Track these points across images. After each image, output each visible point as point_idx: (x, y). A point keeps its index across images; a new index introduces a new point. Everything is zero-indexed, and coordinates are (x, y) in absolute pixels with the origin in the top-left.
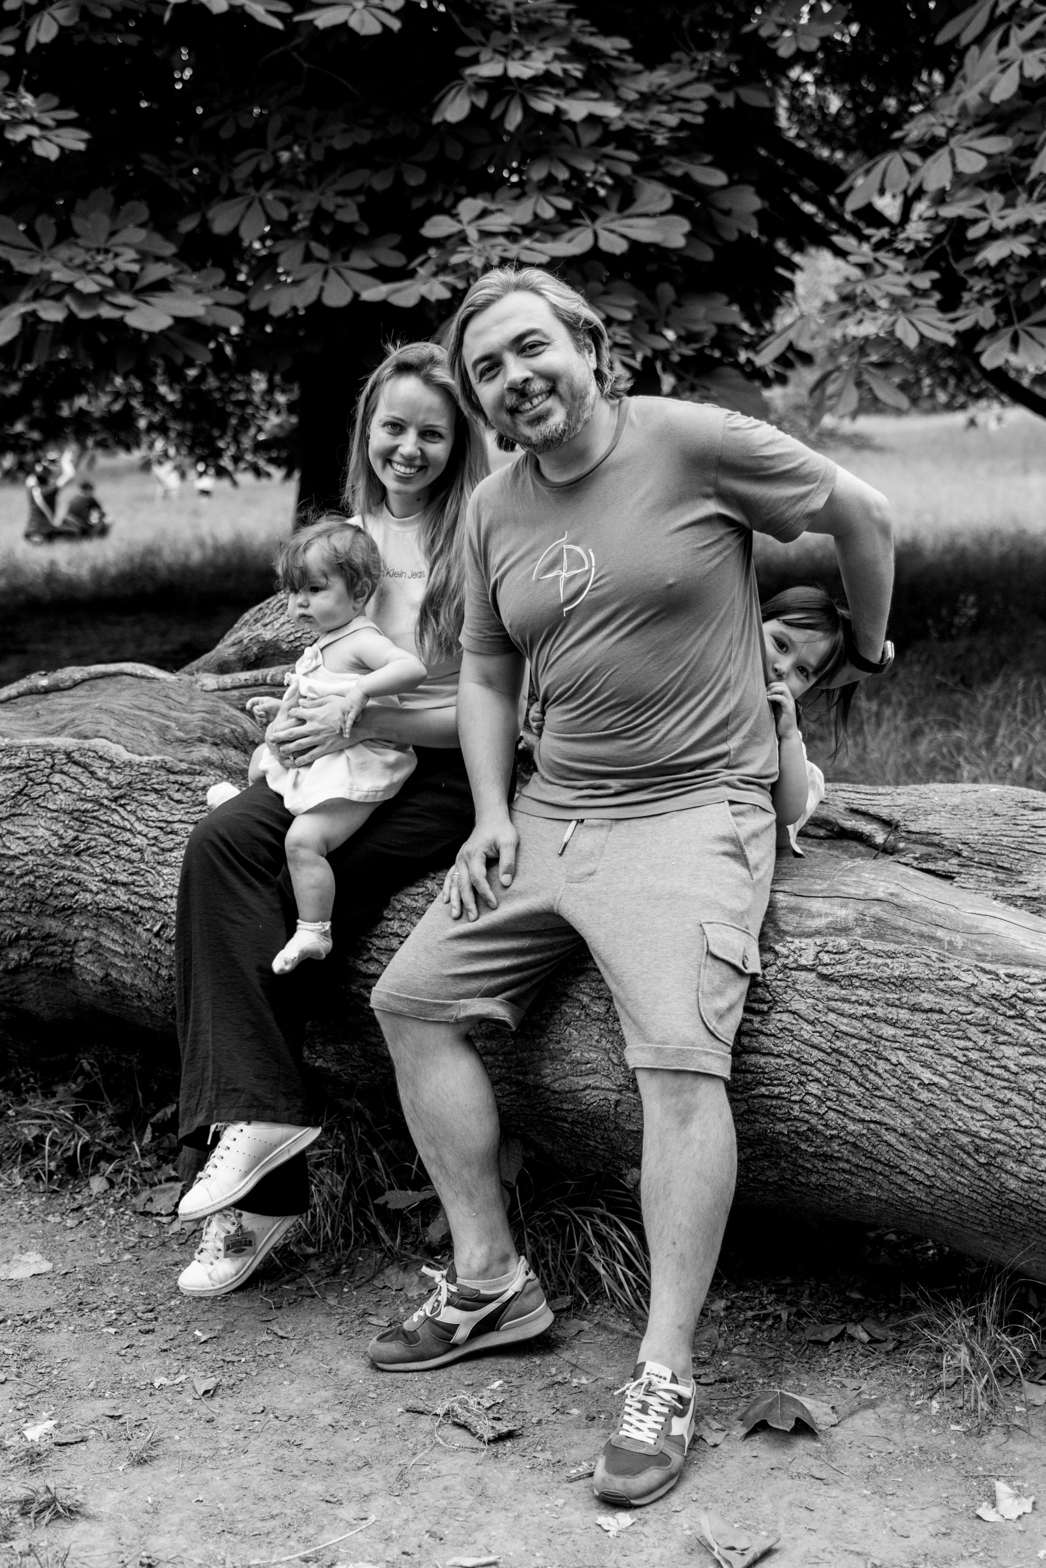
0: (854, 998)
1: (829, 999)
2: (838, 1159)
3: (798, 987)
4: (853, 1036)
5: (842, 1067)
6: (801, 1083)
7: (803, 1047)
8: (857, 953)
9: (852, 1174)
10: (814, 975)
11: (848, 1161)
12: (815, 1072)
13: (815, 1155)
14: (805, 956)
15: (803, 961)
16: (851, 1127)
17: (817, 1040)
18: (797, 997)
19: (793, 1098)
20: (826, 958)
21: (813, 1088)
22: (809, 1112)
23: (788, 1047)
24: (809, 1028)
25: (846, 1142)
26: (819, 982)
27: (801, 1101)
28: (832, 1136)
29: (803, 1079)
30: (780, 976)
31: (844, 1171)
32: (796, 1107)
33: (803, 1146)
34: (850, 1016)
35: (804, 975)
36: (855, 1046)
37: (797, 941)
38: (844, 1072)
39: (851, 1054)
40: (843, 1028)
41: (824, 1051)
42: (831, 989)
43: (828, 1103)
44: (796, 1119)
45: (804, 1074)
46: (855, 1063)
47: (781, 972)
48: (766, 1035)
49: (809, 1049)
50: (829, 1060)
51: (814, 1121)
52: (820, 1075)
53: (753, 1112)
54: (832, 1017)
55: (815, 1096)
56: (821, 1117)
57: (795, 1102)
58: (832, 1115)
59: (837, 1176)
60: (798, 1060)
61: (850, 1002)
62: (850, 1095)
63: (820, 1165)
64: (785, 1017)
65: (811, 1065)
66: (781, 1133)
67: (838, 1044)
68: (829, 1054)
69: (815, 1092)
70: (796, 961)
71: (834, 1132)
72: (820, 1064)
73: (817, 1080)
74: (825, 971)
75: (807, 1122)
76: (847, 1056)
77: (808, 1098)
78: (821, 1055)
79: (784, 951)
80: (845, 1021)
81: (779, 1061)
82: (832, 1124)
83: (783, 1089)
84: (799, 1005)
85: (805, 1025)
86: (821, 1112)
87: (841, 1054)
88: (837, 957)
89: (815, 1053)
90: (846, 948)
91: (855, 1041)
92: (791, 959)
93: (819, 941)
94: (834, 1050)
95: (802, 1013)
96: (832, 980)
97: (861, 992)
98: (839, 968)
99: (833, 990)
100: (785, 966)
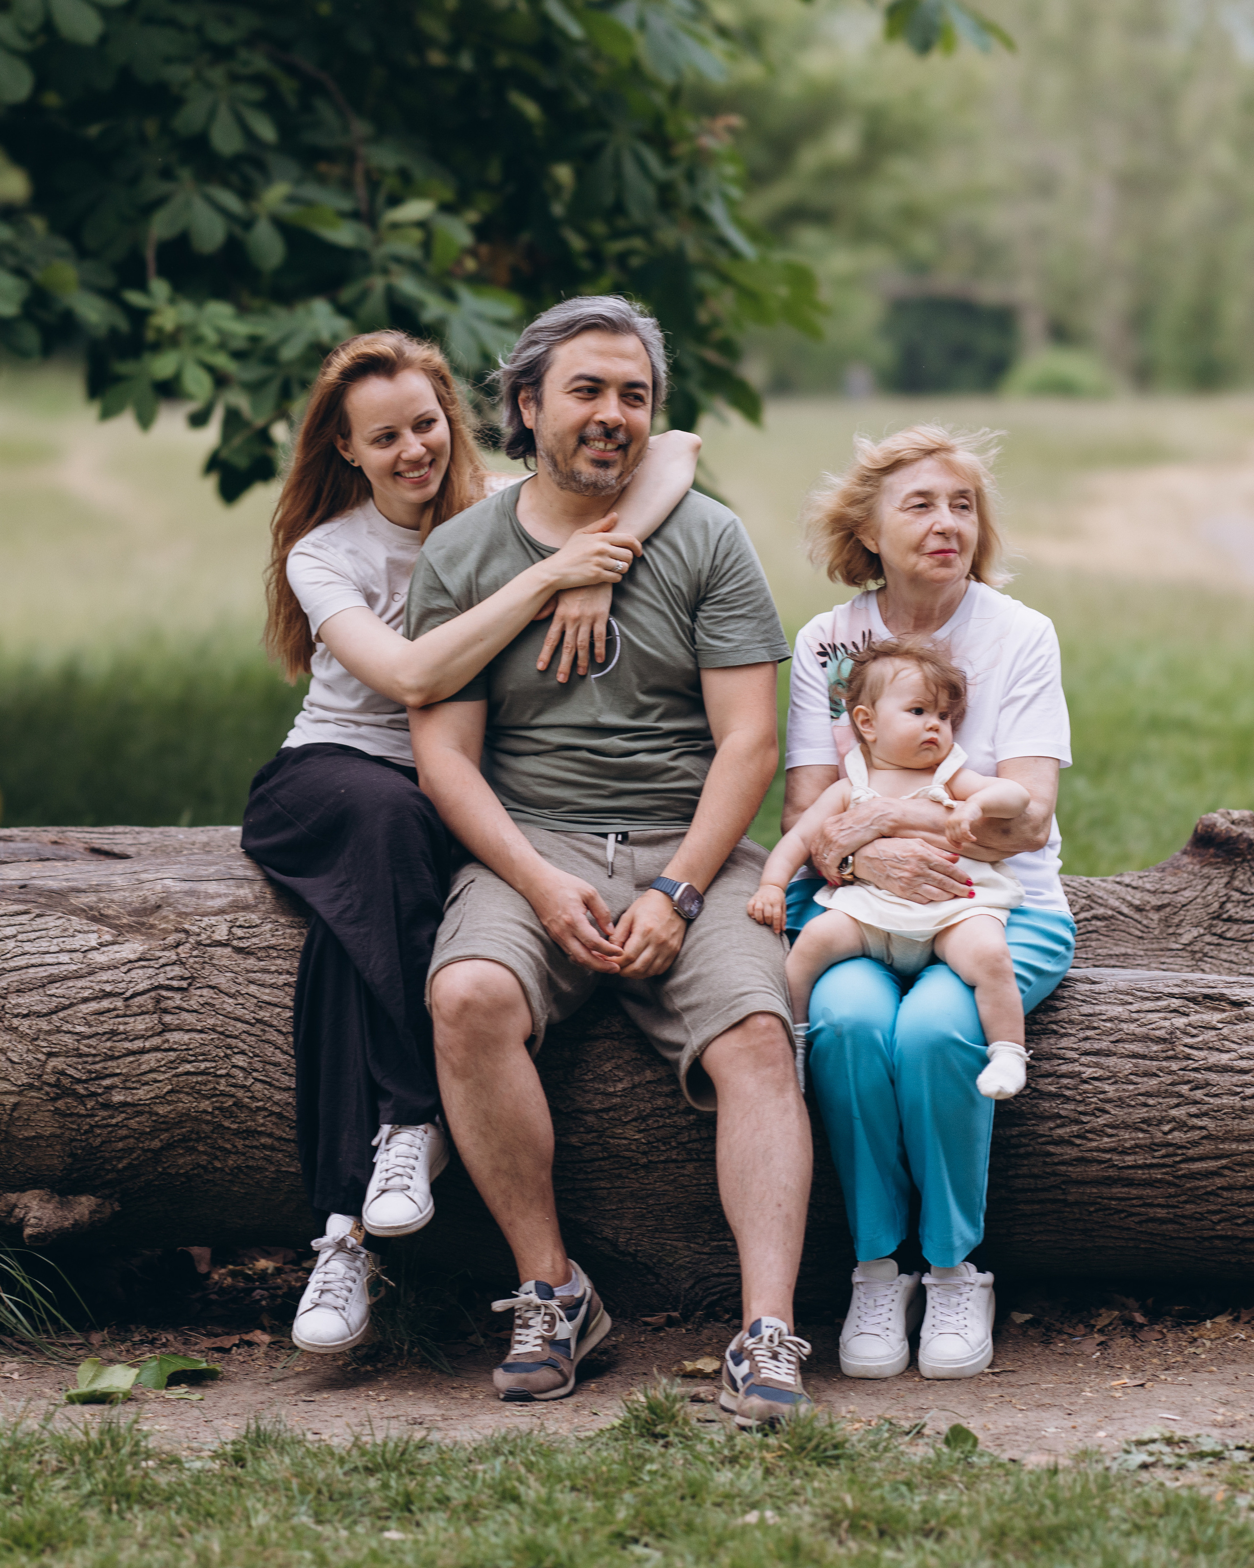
0: (273, 968)
1: (248, 971)
2: (261, 1133)
3: (214, 962)
4: (276, 1005)
5: (268, 1036)
6: (227, 1056)
7: (227, 1020)
8: (270, 926)
9: (272, 1148)
10: (229, 949)
11: (270, 1135)
12: (241, 1044)
13: (237, 1133)
14: (218, 932)
15: (216, 937)
16: (278, 1097)
17: (240, 1012)
18: (216, 972)
19: (219, 1072)
20: (239, 932)
21: (240, 1061)
22: (234, 1086)
23: (211, 1021)
24: (231, 1001)
25: (272, 1113)
26: (234, 955)
27: (228, 1075)
28: (258, 1108)
29: (229, 1052)
30: (195, 953)
31: (265, 1147)
32: (223, 1081)
33: (226, 1124)
34: (271, 986)
35: (219, 951)
36: (279, 1014)
37: (206, 919)
38: (268, 1042)
39: (275, 1023)
40: (266, 998)
41: (247, 1023)
42: (249, 962)
43: (255, 1074)
44: (223, 1094)
45: (229, 1047)
46: (279, 1031)
47: (194, 948)
48: (188, 1011)
49: (233, 1022)
50: (253, 1030)
51: (240, 1093)
52: (246, 1047)
53: (178, 1092)
54: (253, 989)
55: (242, 1069)
56: (246, 1088)
57: (221, 1076)
58: (259, 1086)
59: (258, 1154)
60: (222, 1033)
61: (268, 972)
62: (276, 1064)
63: (240, 1144)
64: (205, 992)
65: (236, 1037)
66: (205, 1112)
67: (262, 1013)
68: (252, 1025)
69: (241, 1064)
70: (209, 937)
71: (260, 1104)
72: (244, 1036)
73: (243, 1052)
74: (241, 945)
75: (232, 1096)
76: (271, 1026)
77: (235, 1071)
78: (246, 1027)
79: (195, 929)
80: (267, 991)
81: (203, 1036)
82: (258, 1095)
83: (208, 1065)
84: (222, 980)
85: (226, 999)
86: (248, 1083)
87: (265, 1023)
88: (251, 930)
89: (239, 1025)
90: (259, 922)
91: (278, 1010)
92: (203, 936)
93: (228, 917)
94: (259, 1021)
95: (223, 987)
96: (248, 953)
97: (279, 961)
98: (254, 940)
99: (251, 962)
100: (199, 943)
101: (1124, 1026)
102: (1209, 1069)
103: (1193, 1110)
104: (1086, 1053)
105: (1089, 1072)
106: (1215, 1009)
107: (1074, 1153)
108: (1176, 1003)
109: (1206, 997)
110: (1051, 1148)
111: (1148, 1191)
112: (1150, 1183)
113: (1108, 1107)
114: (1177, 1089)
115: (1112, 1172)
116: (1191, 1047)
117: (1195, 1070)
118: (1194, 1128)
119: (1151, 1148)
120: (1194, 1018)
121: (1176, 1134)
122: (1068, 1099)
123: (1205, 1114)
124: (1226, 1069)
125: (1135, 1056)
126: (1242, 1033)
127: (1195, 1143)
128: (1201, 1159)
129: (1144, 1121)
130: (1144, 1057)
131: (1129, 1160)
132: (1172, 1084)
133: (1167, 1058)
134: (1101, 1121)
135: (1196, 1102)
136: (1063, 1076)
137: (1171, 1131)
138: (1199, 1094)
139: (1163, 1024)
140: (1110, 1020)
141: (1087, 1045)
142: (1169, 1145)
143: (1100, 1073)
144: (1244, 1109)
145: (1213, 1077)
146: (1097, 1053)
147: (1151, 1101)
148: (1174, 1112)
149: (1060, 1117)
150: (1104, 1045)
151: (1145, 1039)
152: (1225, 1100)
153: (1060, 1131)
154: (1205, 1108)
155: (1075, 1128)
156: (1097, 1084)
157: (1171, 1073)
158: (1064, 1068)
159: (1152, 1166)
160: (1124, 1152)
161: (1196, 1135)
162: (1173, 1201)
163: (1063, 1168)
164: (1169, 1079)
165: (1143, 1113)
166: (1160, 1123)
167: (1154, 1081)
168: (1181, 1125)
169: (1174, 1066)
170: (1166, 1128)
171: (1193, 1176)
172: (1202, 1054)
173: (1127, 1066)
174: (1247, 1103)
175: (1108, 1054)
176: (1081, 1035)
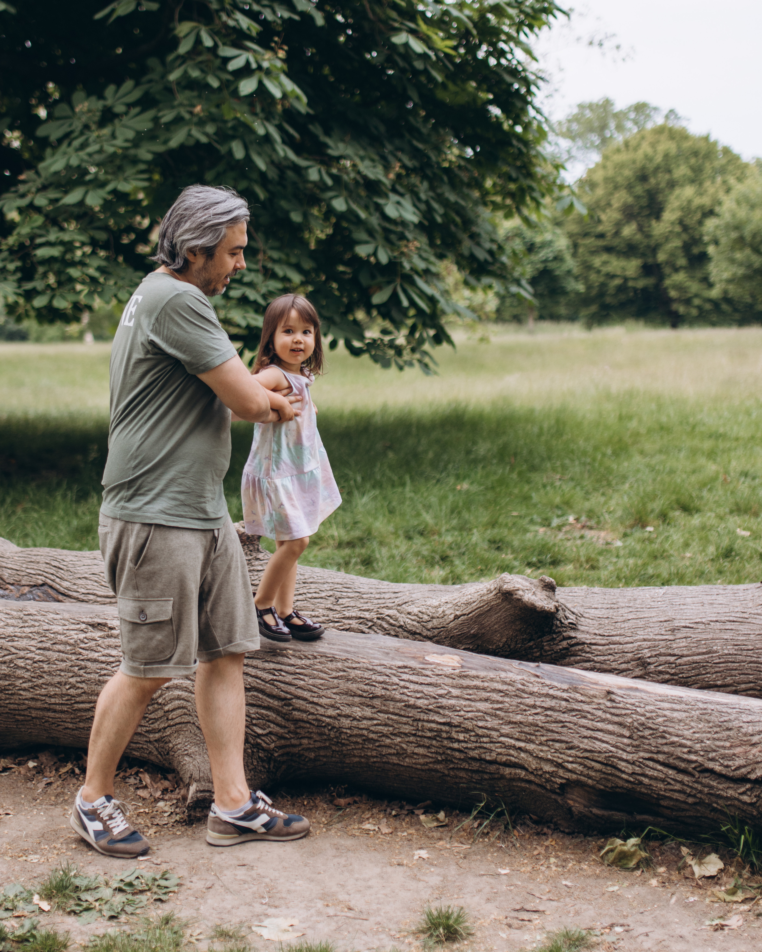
101: (59, 636)
102: (88, 660)
103: (79, 679)
104: (39, 649)
105: (37, 658)
106: (102, 630)
107: (29, 695)
108: (83, 626)
109: (99, 624)
110: (21, 692)
111: (63, 716)
112: (62, 712)
113: (44, 675)
114: (72, 669)
115: (46, 706)
116: (83, 649)
117: (83, 660)
118: (78, 688)
119: (62, 695)
120: (89, 635)
121: (72, 690)
122: (28, 670)
123: (84, 682)
124: (95, 661)
125: (59, 651)
126: (107, 643)
127: (79, 695)
128: (83, 702)
129: (59, 683)
130: (63, 652)
131: (53, 700)
132: (71, 666)
133: (71, 654)
134: (41, 681)
135: (80, 676)
136: (28, 659)
137: (69, 688)
138: (82, 672)
139: (76, 636)
140: (54, 633)
141: (40, 645)
142: (68, 695)
143: (42, 658)
144: (99, 681)
145: (89, 664)
146: (44, 649)
147: (62, 674)
148: (71, 680)
149: (23, 678)
150: (48, 645)
151: (66, 643)
152: (92, 676)
153: (24, 685)
154: (83, 679)
155: (30, 684)
156: (41, 664)
157: (71, 661)
158: (29, 655)
159: (62, 704)
160: (50, 697)
161: (80, 691)
162: (74, 721)
163: (27, 702)
164: (69, 664)
165: (58, 679)
166: (65, 684)
167: (64, 664)
168: (73, 686)
169: (74, 657)
170: (68, 687)
171: (80, 710)
172: (87, 652)
173: (56, 655)
174: (101, 678)
175: (49, 649)
176: (40, 640)
